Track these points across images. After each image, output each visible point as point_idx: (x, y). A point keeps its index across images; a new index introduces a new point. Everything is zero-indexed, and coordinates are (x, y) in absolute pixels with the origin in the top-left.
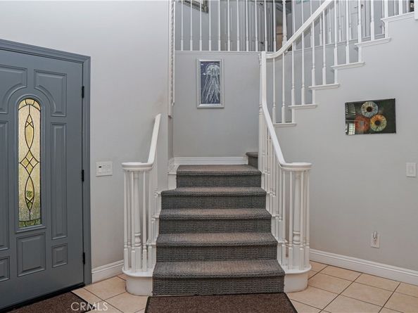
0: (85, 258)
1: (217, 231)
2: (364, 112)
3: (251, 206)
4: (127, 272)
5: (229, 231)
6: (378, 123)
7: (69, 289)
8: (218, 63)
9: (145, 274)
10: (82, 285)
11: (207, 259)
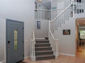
0: (23, 56)
1: (44, 50)
2: (66, 31)
3: (48, 46)
4: (31, 57)
5: (46, 50)
6: (68, 33)
7: (21, 61)
8: (40, 22)
9: (34, 57)
10: (23, 60)
11: (43, 55)
